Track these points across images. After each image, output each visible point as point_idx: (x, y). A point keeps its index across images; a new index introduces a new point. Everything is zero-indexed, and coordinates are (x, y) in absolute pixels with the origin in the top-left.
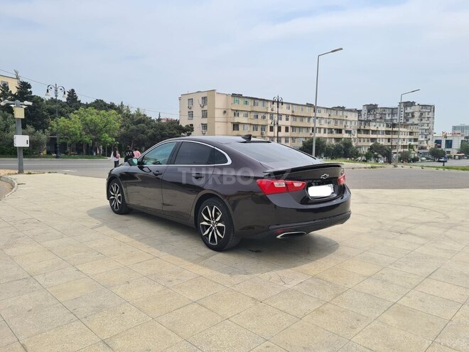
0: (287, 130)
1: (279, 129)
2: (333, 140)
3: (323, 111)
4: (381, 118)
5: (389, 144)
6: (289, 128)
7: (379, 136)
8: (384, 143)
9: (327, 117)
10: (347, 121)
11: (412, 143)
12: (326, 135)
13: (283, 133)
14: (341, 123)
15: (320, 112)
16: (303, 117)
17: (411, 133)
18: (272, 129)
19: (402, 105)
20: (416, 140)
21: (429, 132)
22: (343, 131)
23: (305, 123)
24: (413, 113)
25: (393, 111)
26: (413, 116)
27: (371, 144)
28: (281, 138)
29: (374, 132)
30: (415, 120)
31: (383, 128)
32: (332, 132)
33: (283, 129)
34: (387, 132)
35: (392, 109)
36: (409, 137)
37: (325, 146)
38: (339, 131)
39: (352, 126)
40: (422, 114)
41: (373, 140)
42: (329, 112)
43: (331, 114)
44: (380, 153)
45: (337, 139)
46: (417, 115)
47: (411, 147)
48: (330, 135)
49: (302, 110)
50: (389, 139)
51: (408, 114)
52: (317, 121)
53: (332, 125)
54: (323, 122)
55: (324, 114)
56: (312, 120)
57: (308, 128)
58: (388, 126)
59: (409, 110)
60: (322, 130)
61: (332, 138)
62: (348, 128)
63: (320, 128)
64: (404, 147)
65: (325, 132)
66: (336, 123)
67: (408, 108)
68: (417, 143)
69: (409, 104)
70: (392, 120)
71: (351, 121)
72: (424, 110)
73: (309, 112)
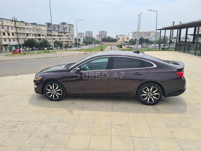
0: (13, 34)
1: (9, 34)
2: (37, 39)
3: (30, 25)
4: (54, 29)
5: (60, 41)
6: (14, 34)
7: (56, 37)
8: (58, 40)
9: (33, 28)
10: (42, 30)
11: (68, 40)
12: (34, 37)
13: (11, 36)
14: (40, 31)
15: (29, 25)
16: (21, 28)
17: (67, 36)
18: (4, 34)
19: (62, 24)
20: (69, 39)
21: (73, 35)
22: (41, 35)
23: (22, 31)
24: (66, 27)
25: (58, 27)
26: (66, 29)
27: (54, 41)
28: (10, 39)
29: (54, 35)
30: (67, 31)
31: (57, 34)
32: (36, 36)
33: (11, 34)
34: (59, 36)
35: (58, 25)
36: (66, 37)
37: (35, 43)
38: (39, 35)
39: (45, 33)
40: (69, 28)
41: (54, 39)
42: (33, 26)
43: (34, 27)
44: (58, 45)
45: (40, 39)
46: (68, 28)
47: (68, 42)
48: (36, 37)
49: (20, 24)
50: (60, 39)
51: (64, 28)
52: (28, 30)
53: (36, 32)
54: (31, 30)
55: (31, 27)
56: (25, 29)
57: (24, 34)
58: (59, 33)
59: (64, 26)
60: (31, 35)
61: (36, 39)
62: (43, 34)
63: (30, 34)
64: (66, 42)
65: (33, 36)
66: (37, 31)
67: (64, 25)
68: (70, 40)
69: (64, 24)
70: (58, 30)
71: (44, 31)
72: (70, 26)
73: (22, 25)
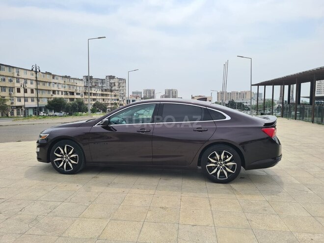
0: (32, 91)
1: (26, 91)
2: (68, 100)
3: (59, 78)
4: (96, 85)
5: (104, 102)
6: (34, 90)
7: (98, 97)
8: (101, 101)
9: (63, 83)
10: (76, 86)
11: (116, 102)
12: (63, 96)
13: (29, 94)
14: (73, 88)
15: (57, 79)
16: (45, 82)
17: (115, 96)
18: (19, 91)
19: (108, 77)
20: (118, 100)
21: (123, 95)
22: (75, 94)
23: (47, 87)
24: (114, 83)
25: (103, 81)
26: (115, 85)
27: (94, 102)
28: (27, 98)
29: (95, 94)
30: (116, 88)
31: (99, 92)
32: (67, 94)
33: (29, 91)
34: (102, 95)
35: (102, 80)
36: (114, 98)
37: (65, 104)
38: (72, 93)
39: (81, 90)
40: (119, 84)
41: (94, 100)
42: (64, 79)
43: (66, 81)
44: (100, 108)
45: (72, 99)
46: (117, 84)
47: (116, 104)
48: (66, 96)
49: (44, 76)
50: (103, 99)
51: (111, 83)
52: (56, 85)
53: (67, 89)
54: (60, 86)
55: (61, 81)
56: (52, 84)
57: (49, 90)
58: (102, 91)
59: (112, 81)
60: (60, 93)
61: (67, 98)
62: (78, 92)
63: (58, 91)
64: (112, 104)
65: (62, 94)
66: (70, 87)
67: (112, 80)
68: (119, 102)
69: (111, 77)
70: (102, 87)
71: (80, 87)
72: (120, 82)
73: (48, 78)
